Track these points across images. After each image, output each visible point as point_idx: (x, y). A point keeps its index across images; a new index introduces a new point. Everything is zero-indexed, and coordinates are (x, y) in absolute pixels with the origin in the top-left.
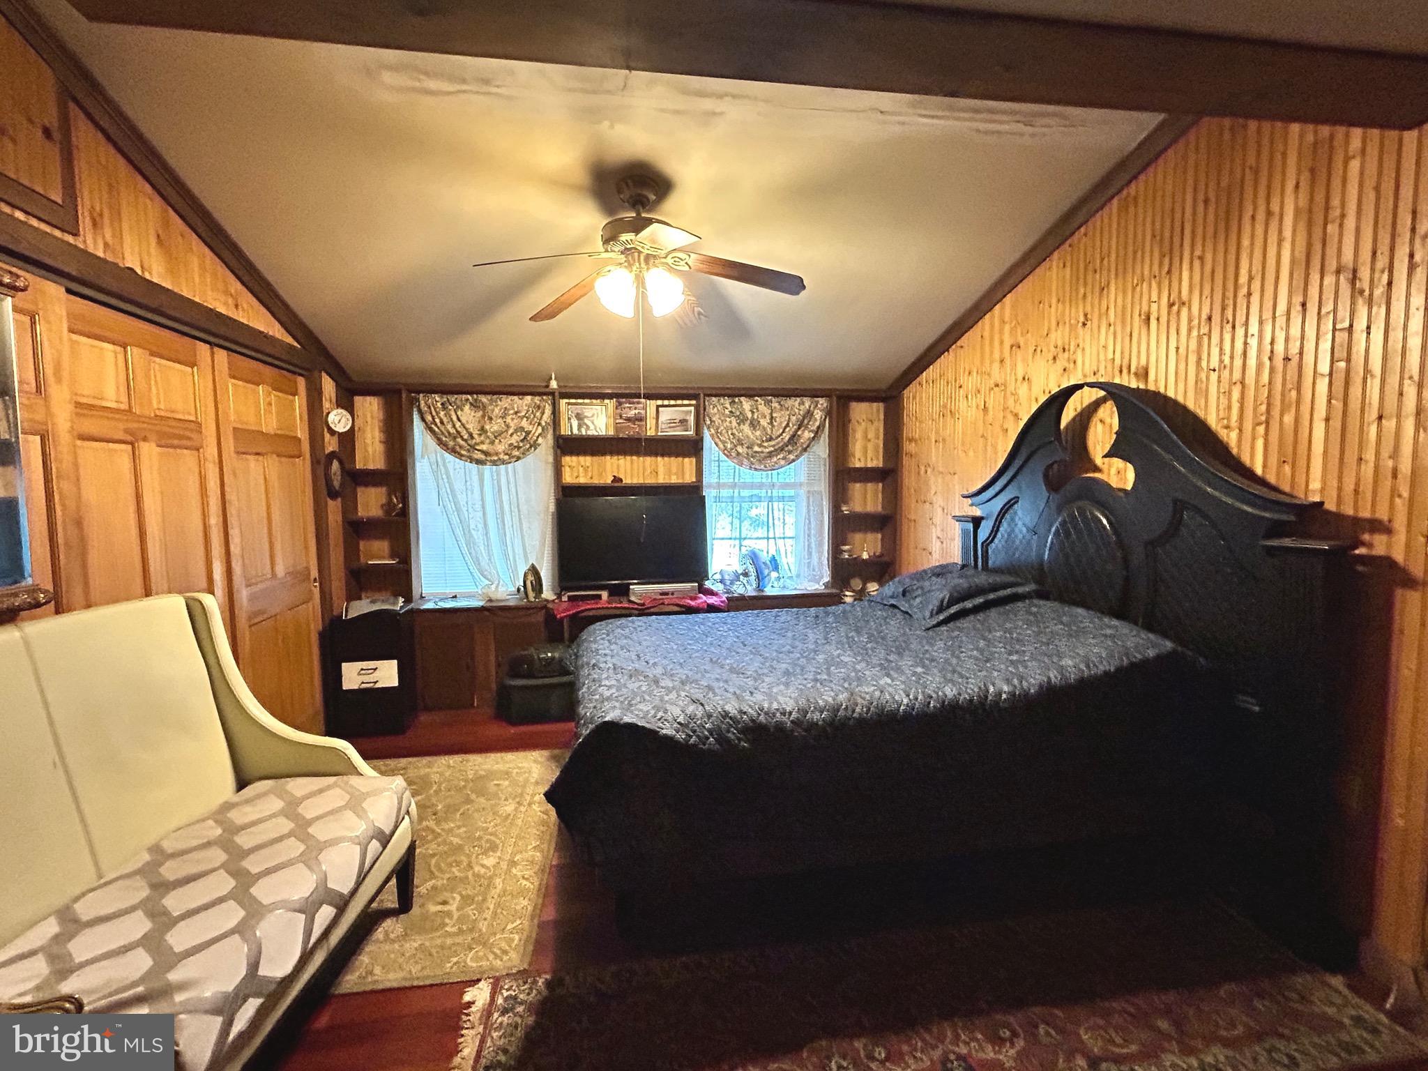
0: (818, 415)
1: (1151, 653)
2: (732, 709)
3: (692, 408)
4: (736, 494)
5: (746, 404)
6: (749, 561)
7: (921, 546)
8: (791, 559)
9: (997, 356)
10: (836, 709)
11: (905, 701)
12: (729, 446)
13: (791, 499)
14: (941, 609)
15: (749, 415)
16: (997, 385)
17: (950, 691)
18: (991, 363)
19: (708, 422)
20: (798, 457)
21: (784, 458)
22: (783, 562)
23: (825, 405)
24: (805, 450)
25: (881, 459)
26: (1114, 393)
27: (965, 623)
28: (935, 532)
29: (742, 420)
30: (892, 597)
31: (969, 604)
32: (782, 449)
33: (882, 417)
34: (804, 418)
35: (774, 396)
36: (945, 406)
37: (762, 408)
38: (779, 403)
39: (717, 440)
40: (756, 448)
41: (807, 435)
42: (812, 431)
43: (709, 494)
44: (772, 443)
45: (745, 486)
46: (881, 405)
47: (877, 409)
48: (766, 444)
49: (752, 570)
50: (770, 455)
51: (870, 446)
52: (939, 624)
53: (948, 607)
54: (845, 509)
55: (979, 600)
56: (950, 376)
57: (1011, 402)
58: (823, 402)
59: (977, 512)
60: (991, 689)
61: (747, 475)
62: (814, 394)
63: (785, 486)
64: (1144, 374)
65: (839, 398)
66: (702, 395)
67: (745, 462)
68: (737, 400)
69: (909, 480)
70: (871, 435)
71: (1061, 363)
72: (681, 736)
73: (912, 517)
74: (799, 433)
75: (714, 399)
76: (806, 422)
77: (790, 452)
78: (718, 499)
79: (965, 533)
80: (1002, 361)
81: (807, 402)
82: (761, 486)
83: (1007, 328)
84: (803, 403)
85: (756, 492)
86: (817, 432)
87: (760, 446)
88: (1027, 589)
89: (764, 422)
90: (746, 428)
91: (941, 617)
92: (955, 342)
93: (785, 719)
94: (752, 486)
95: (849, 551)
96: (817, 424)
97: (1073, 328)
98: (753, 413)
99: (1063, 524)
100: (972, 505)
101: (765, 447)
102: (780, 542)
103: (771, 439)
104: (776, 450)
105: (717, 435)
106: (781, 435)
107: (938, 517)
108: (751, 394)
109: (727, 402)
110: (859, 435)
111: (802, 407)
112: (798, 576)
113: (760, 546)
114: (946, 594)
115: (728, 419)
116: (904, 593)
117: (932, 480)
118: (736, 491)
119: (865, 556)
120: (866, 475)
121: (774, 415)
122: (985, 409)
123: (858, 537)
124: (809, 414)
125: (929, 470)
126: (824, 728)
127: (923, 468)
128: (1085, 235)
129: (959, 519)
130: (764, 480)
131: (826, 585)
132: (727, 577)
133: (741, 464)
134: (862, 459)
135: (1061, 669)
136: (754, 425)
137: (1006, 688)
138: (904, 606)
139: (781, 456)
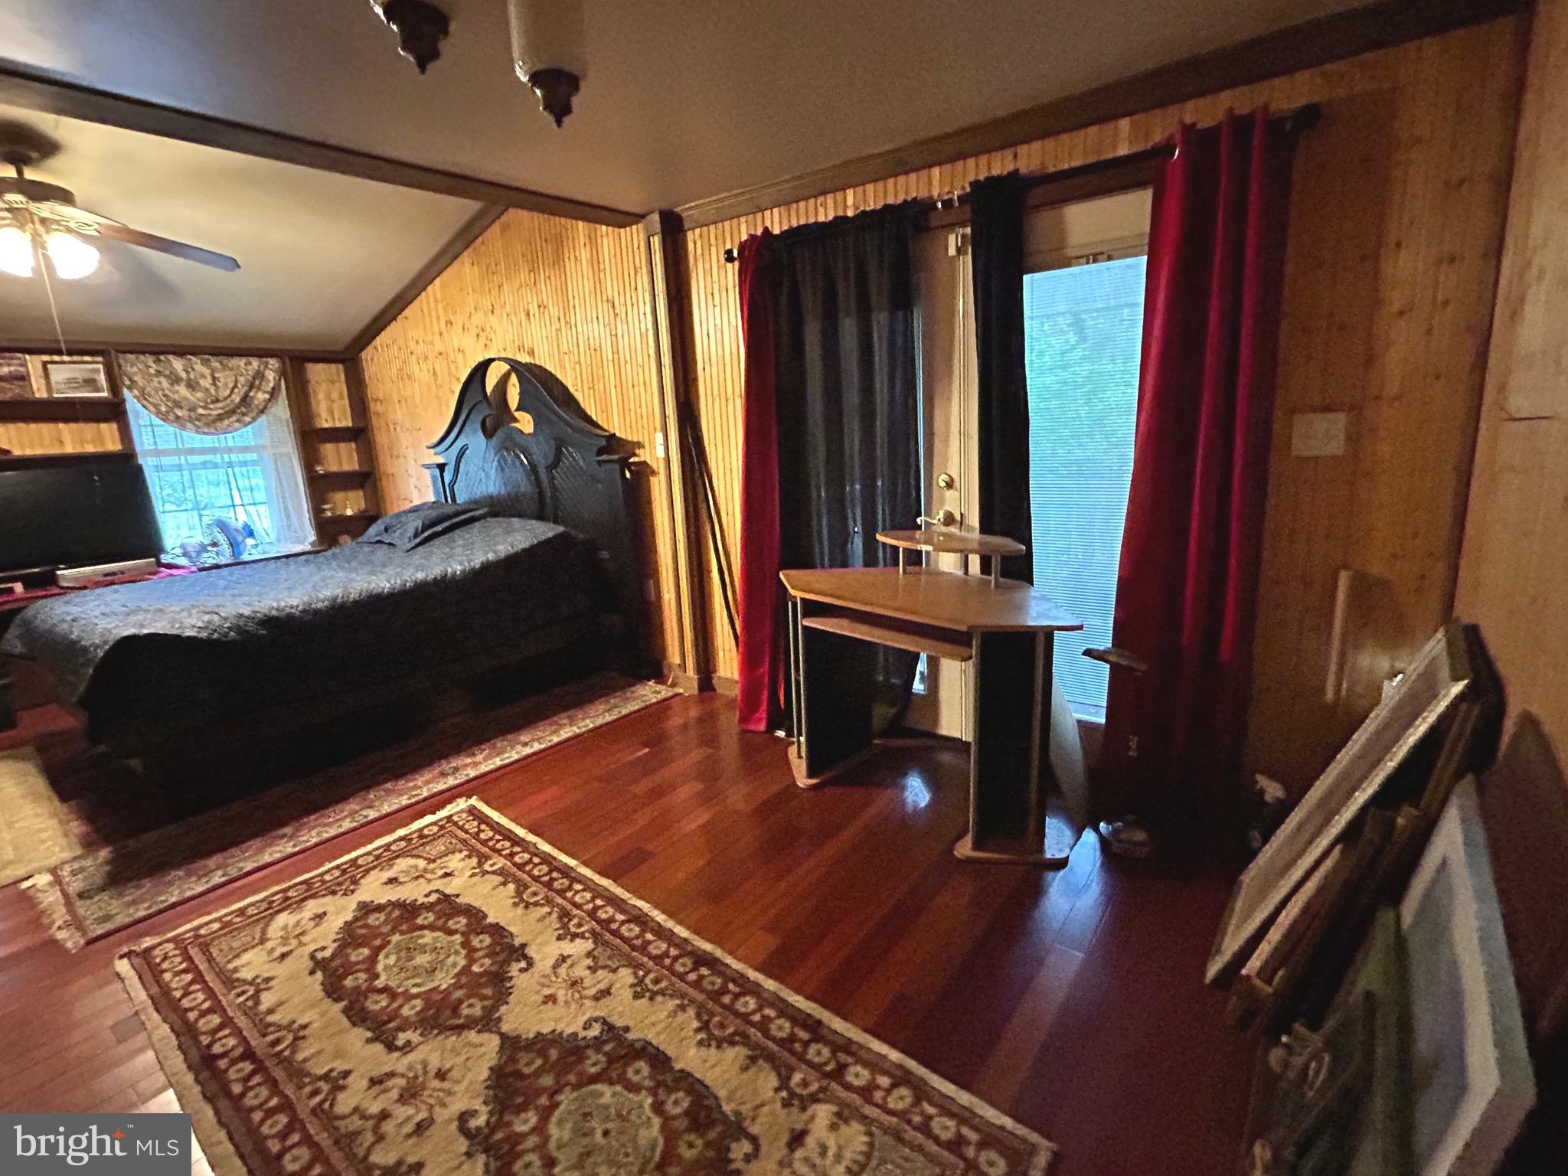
0: (270, 375)
1: (551, 534)
2: (247, 611)
3: (101, 367)
4: (183, 461)
5: (178, 364)
6: (216, 530)
7: (402, 497)
8: (267, 523)
9: (436, 330)
10: (335, 599)
11: (388, 585)
12: (163, 409)
13: (254, 463)
14: (416, 535)
15: (184, 375)
16: (440, 354)
17: (420, 576)
18: (433, 334)
19: (127, 382)
20: (254, 419)
21: (238, 421)
22: (257, 527)
23: (277, 365)
24: (262, 412)
25: (350, 419)
26: (515, 366)
27: (436, 542)
28: (413, 481)
29: (175, 380)
30: (377, 535)
31: (439, 528)
32: (233, 412)
33: (343, 376)
34: (254, 378)
35: (212, 354)
36: (401, 370)
37: (199, 367)
38: (221, 363)
39: (144, 402)
40: (201, 411)
41: (261, 397)
42: (267, 392)
43: (147, 463)
44: (220, 405)
45: (192, 451)
46: (341, 366)
47: (337, 371)
48: (212, 406)
49: (221, 538)
50: (220, 418)
51: (335, 406)
52: (417, 546)
53: (423, 531)
54: (320, 470)
55: (446, 524)
56: (401, 341)
57: (453, 368)
58: (273, 363)
59: (441, 460)
60: (450, 570)
61: (193, 438)
62: (262, 354)
63: (246, 449)
64: (531, 353)
65: (292, 359)
66: (113, 352)
67: (189, 425)
68: (162, 357)
69: (381, 439)
70: (335, 396)
71: (482, 341)
72: (204, 635)
73: (390, 471)
74: (251, 394)
75: (130, 356)
76: (257, 382)
77: (244, 414)
78: (159, 468)
79: (434, 477)
80: (441, 334)
81: (255, 363)
82: (214, 451)
83: (440, 306)
84: (250, 363)
85: (208, 457)
86: (274, 393)
87: (205, 408)
88: (481, 512)
89: (206, 383)
90: (183, 391)
91: (418, 540)
92: (400, 313)
93: (293, 611)
94: (203, 451)
95: (330, 509)
96: (271, 385)
97: (486, 314)
98: (187, 372)
99: (499, 461)
100: (436, 454)
101: (211, 409)
102: (251, 509)
103: (218, 401)
104: (226, 413)
105: (143, 396)
106: (230, 396)
107: (413, 468)
108: (181, 352)
109: (150, 360)
110: (321, 396)
111: (249, 367)
112: (279, 541)
113: (227, 515)
114: (419, 524)
115: (155, 379)
116: (386, 530)
117: (402, 436)
118: (182, 458)
119: (349, 512)
120: (336, 435)
121: (217, 375)
122: (435, 374)
123: (339, 496)
124: (259, 375)
125: (398, 428)
126: (327, 612)
127: (392, 427)
128: (483, 243)
129: (427, 467)
130: (217, 445)
131: (313, 544)
132: (190, 549)
133: (183, 427)
134: (329, 419)
135: (495, 552)
136: (192, 386)
137: (459, 568)
138: (387, 539)
139: (234, 418)
